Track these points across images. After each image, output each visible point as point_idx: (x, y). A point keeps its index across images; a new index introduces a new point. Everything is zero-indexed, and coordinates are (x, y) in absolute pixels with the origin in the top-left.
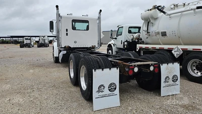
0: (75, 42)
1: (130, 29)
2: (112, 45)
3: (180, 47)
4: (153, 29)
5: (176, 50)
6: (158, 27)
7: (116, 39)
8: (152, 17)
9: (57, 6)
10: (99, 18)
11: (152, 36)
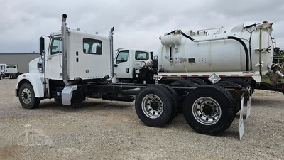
0: (87, 72)
3: (218, 74)
4: (177, 55)
5: (213, 76)
9: (64, 16)
11: (176, 63)
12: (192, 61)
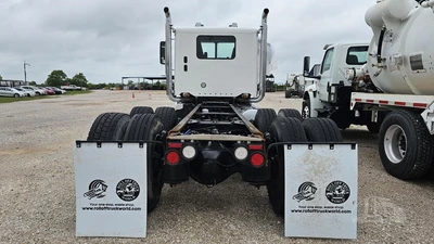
0: (204, 85)
1: (351, 53)
2: (311, 94)
4: (392, 50)
6: (403, 42)
7: (319, 78)
8: (390, 18)
9: (166, 10)
10: (263, 29)
11: (391, 69)
12: (417, 64)
